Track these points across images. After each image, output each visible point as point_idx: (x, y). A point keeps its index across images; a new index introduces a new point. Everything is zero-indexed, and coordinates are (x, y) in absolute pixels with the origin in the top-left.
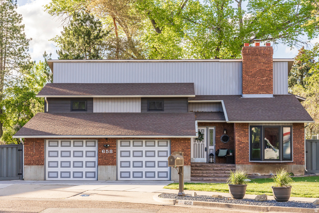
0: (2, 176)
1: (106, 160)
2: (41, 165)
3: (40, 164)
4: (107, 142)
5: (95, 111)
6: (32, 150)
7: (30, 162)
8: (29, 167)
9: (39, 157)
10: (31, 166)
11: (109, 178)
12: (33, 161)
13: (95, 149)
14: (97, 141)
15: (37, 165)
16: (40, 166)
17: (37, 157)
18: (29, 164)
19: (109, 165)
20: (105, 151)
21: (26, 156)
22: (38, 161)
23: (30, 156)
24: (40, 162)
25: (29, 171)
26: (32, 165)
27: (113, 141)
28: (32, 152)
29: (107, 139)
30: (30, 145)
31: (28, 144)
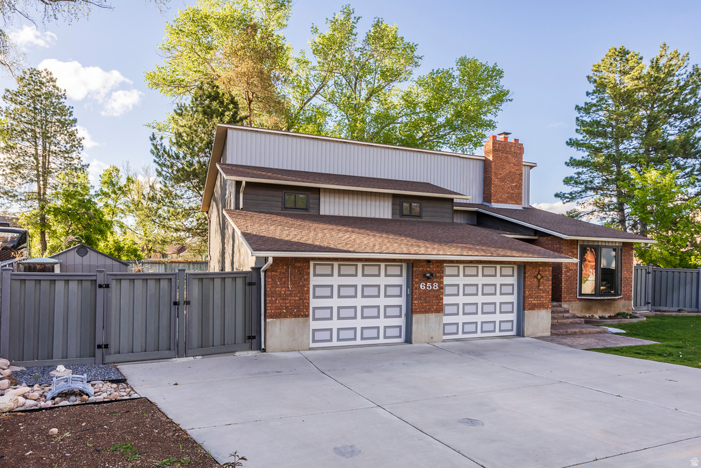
0: (211, 344)
1: (426, 303)
2: (303, 316)
3: (301, 315)
4: (429, 267)
5: (322, 213)
6: (284, 284)
7: (279, 311)
8: (277, 321)
9: (300, 299)
10: (283, 319)
11: (432, 338)
12: (287, 308)
13: (401, 281)
14: (404, 265)
15: (296, 316)
16: (301, 319)
17: (295, 300)
18: (278, 315)
19: (432, 312)
20: (426, 286)
21: (272, 297)
22: (298, 308)
23: (280, 296)
24: (300, 310)
25: (277, 331)
26: (285, 316)
27: (438, 267)
28: (284, 289)
29: (429, 261)
30: (281, 272)
31: (276, 271)
